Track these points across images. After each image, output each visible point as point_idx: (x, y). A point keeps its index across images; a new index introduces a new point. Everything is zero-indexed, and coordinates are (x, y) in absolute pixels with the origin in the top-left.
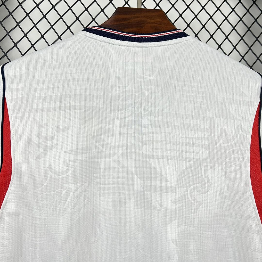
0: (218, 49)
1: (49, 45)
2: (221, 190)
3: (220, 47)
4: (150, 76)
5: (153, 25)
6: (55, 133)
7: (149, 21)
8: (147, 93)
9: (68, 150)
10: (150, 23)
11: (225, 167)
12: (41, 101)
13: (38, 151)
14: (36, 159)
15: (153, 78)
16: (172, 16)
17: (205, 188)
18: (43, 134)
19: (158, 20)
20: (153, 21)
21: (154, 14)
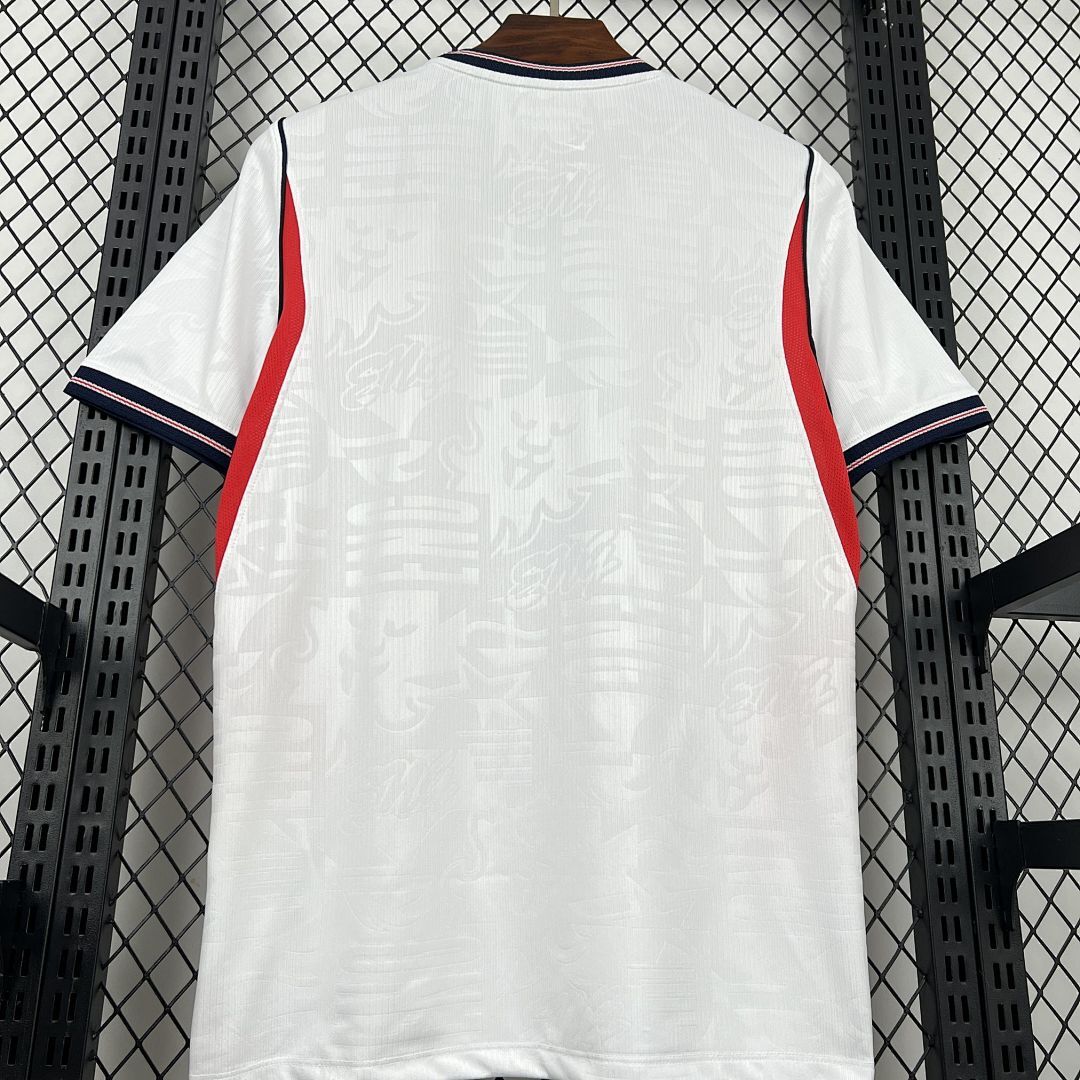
1: (378, 81)
2: (723, 365)
3: (717, 87)
4: (577, 144)
5: (583, 48)
6: (386, 245)
7: (576, 40)
8: (571, 176)
10: (576, 45)
12: (358, 184)
13: (355, 277)
14: (351, 291)
15: (582, 147)
18: (363, 246)
19: (593, 39)
20: (582, 42)
21: (584, 28)
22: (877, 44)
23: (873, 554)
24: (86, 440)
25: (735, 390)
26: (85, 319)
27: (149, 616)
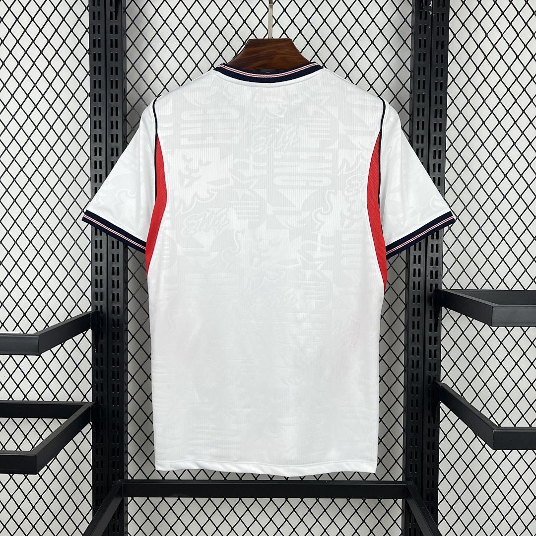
0: (345, 78)
2: (342, 211)
3: (348, 75)
4: (280, 115)
5: (282, 56)
6: (199, 167)
7: (279, 51)
8: (278, 130)
9: (210, 181)
10: (279, 54)
11: (346, 191)
13: (186, 181)
14: (185, 187)
15: (282, 116)
16: (299, 44)
17: (328, 210)
18: (189, 167)
19: (286, 50)
20: (282, 52)
21: (283, 44)
22: (425, 26)
23: (401, 276)
24: (96, 244)
25: (347, 222)
26: (88, 190)
27: (127, 308)
